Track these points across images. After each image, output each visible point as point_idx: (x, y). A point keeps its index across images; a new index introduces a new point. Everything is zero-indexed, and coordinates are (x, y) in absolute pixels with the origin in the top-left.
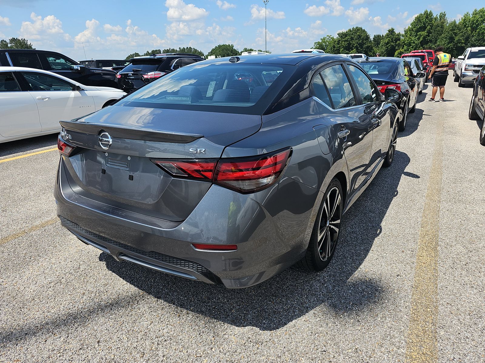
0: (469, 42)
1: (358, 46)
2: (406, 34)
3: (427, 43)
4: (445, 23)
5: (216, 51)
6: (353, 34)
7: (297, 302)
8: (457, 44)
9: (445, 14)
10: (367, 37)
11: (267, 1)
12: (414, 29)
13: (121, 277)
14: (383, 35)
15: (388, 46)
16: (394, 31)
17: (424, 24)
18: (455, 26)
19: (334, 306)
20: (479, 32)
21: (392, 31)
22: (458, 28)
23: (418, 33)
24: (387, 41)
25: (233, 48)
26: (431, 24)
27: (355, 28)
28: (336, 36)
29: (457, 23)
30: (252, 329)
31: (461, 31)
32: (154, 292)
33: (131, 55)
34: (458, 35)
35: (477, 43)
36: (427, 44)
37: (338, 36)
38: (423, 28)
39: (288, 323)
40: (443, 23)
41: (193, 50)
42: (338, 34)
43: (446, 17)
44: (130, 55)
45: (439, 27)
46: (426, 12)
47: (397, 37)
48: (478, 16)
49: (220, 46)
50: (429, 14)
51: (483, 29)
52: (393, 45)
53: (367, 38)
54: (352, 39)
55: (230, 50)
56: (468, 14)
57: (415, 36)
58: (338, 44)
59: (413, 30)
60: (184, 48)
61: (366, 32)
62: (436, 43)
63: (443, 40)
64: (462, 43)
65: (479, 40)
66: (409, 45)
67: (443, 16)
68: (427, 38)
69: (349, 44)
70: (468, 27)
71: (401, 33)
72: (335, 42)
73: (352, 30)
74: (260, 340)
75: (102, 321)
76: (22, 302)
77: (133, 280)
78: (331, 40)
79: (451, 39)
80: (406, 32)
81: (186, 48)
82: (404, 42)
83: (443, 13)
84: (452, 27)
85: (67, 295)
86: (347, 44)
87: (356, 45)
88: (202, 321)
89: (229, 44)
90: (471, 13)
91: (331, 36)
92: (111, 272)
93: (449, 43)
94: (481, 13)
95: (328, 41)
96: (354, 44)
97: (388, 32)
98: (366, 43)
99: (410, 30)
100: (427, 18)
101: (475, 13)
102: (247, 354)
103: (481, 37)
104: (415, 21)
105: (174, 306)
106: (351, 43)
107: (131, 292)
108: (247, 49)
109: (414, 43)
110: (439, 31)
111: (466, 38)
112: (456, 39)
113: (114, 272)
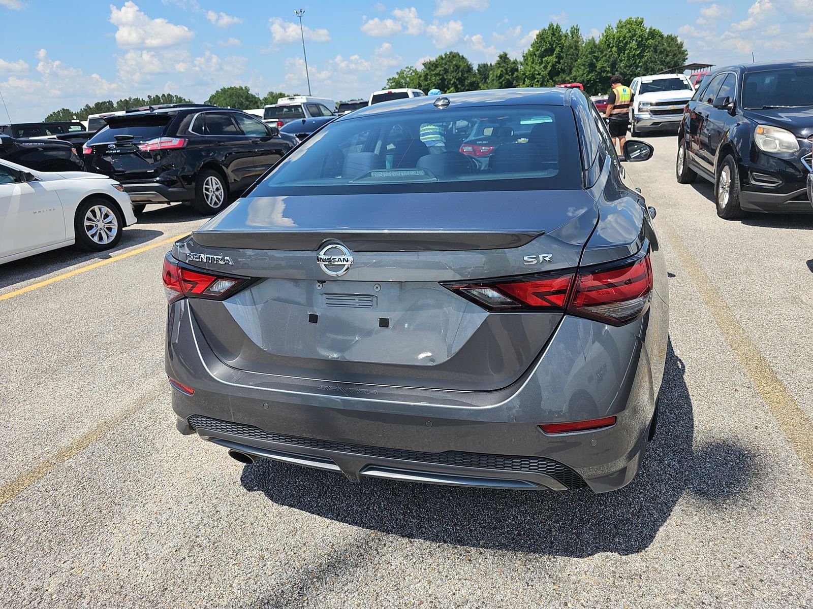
0: (617, 71)
1: (457, 83)
2: (525, 60)
3: (558, 73)
4: (580, 43)
5: (218, 98)
6: (446, 64)
7: (644, 498)
8: (600, 73)
9: (579, 29)
10: (469, 67)
11: (301, 12)
12: (536, 53)
13: (313, 513)
14: (491, 64)
15: (501, 80)
16: (508, 56)
17: (550, 44)
18: (595, 46)
19: (702, 493)
20: (628, 54)
21: (504, 58)
22: (599, 49)
23: (544, 59)
24: (499, 72)
25: (249, 93)
26: (560, 44)
27: (448, 53)
28: (420, 68)
29: (597, 42)
30: (607, 556)
31: (604, 54)
32: (394, 528)
33: (54, 113)
34: (600, 60)
35: (628, 70)
36: (558, 75)
37: (423, 67)
38: (550, 51)
39: (655, 534)
40: (577, 42)
41: (175, 98)
42: (423, 64)
43: (580, 34)
44: (52, 114)
45: (572, 48)
46: (551, 26)
47: (513, 66)
48: (625, 31)
49: (224, 91)
50: (556, 30)
51: (634, 49)
52: (508, 79)
53: (469, 69)
54: (446, 71)
55: (244, 97)
56: (610, 28)
57: (539, 63)
58: (426, 80)
59: (535, 55)
60: (157, 96)
61: (466, 59)
62: (570, 73)
63: (580, 68)
64: (608, 72)
65: (630, 67)
66: (533, 77)
67: (575, 31)
68: (557, 67)
69: (443, 80)
70: (612, 47)
71: (518, 60)
72: (420, 77)
73: (444, 57)
74: (633, 572)
75: (334, 600)
76: (144, 599)
77: (339, 513)
78: (413, 74)
79: (592, 67)
80: (526, 58)
81: (160, 97)
82: (524, 74)
83: (575, 27)
84: (591, 48)
85: (231, 566)
86: (440, 79)
87: (454, 82)
88: (516, 560)
89: (240, 87)
90: (614, 26)
91: (412, 68)
92: (287, 507)
93: (589, 72)
94: (628, 26)
95: (409, 75)
96: (450, 80)
97: (498, 59)
98: (468, 77)
99: (531, 55)
100: (553, 34)
101: (620, 26)
102: (630, 599)
103: (632, 62)
104: (536, 40)
105: (448, 546)
106: (446, 77)
107: (351, 535)
108: (273, 93)
109: (539, 74)
110: (573, 55)
111: (612, 64)
112: (599, 65)
113: (291, 506)
